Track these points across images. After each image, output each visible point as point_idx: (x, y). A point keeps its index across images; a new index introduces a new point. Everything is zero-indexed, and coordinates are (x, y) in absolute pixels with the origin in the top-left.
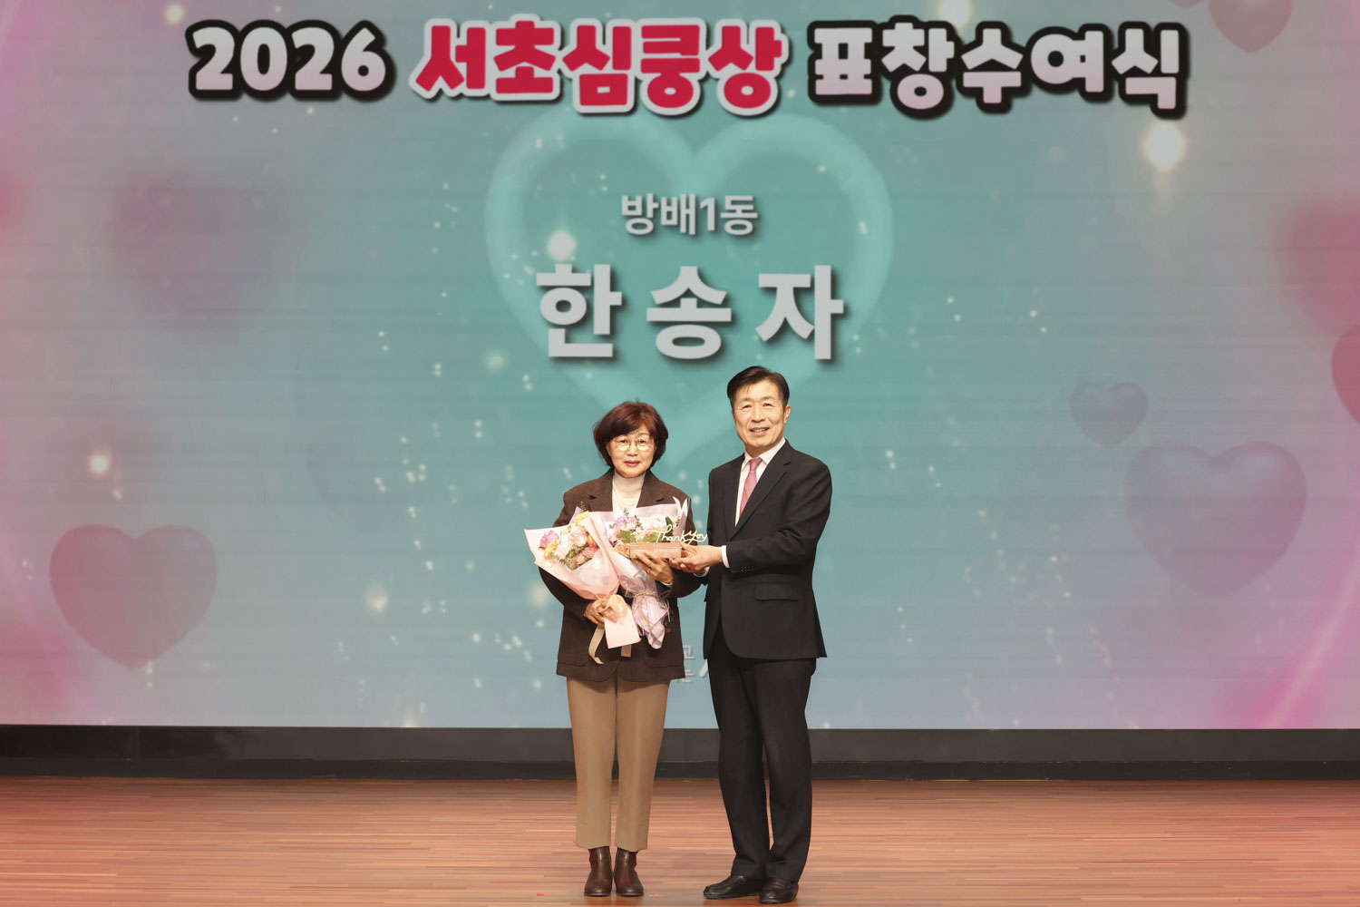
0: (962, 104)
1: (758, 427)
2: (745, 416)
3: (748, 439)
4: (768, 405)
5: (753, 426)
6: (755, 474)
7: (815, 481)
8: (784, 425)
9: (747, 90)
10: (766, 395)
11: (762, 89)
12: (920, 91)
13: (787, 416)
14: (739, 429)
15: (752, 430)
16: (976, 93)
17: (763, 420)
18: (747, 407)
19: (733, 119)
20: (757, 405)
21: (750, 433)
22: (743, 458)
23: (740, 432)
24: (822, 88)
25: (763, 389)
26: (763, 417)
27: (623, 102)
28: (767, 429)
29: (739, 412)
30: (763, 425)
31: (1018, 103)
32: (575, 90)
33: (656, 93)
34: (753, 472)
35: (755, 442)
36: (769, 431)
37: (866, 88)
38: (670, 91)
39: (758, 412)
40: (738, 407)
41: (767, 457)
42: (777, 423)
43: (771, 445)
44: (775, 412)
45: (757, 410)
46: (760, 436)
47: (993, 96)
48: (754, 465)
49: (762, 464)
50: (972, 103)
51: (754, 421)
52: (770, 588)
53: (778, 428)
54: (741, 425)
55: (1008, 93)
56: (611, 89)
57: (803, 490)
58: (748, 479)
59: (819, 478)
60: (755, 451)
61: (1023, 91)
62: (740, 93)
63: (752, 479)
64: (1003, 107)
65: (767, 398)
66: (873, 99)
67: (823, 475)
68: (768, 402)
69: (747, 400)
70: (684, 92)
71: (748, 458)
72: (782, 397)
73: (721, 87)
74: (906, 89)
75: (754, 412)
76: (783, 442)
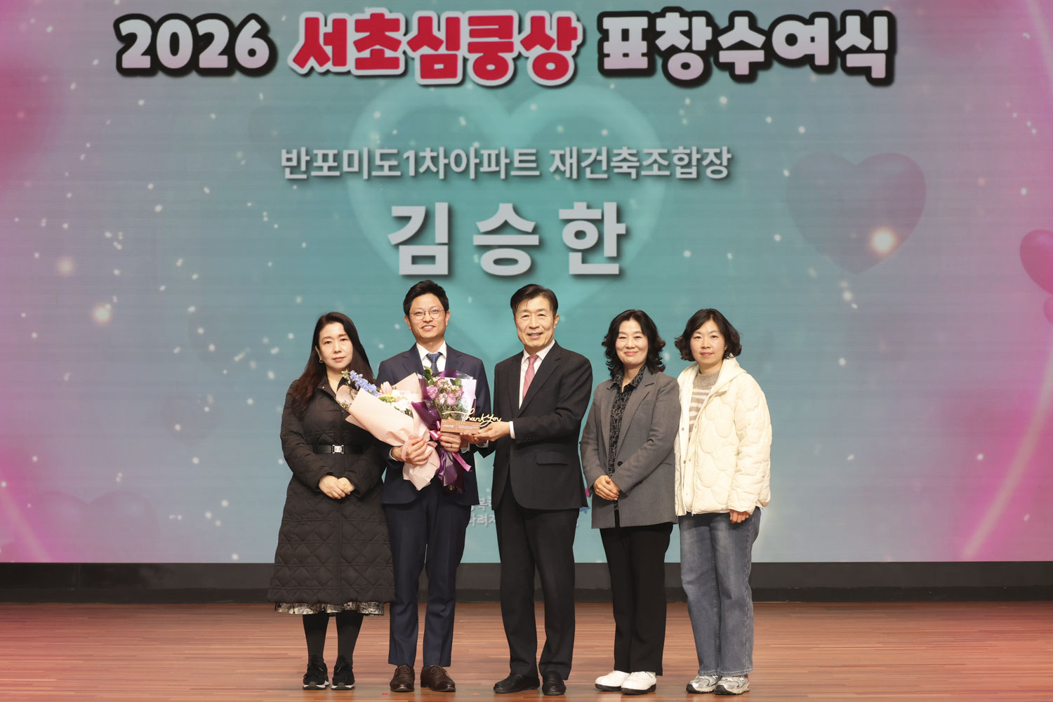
0: (719, 76)
1: (534, 332)
2: (524, 323)
3: (526, 341)
4: (542, 315)
5: (530, 331)
6: (533, 368)
7: (580, 372)
8: (554, 330)
9: (551, 66)
10: (540, 308)
11: (562, 65)
12: (686, 66)
13: (556, 322)
14: (520, 333)
15: (529, 335)
16: (729, 67)
17: (538, 327)
18: (526, 316)
19: (540, 88)
20: (533, 315)
21: (528, 337)
22: (521, 354)
23: (520, 335)
24: (609, 64)
25: (538, 303)
26: (538, 325)
27: (454, 75)
28: (541, 334)
29: (519, 320)
30: (537, 331)
31: (762, 75)
32: (417, 66)
33: (480, 69)
34: (531, 366)
35: (531, 344)
36: (542, 335)
37: (643, 63)
38: (491, 67)
39: (534, 321)
40: (519, 316)
41: (542, 354)
42: (548, 329)
43: (544, 346)
44: (547, 321)
45: (534, 319)
46: (535, 339)
47: (742, 69)
48: (532, 360)
49: (538, 359)
50: (726, 75)
51: (531, 328)
52: (546, 455)
53: (550, 333)
54: (521, 330)
55: (755, 67)
56: (445, 66)
57: (571, 380)
58: (528, 371)
59: (583, 370)
60: (533, 350)
61: (766, 65)
62: (545, 68)
63: (531, 370)
64: (750, 78)
65: (541, 310)
66: (649, 72)
67: (586, 366)
68: (542, 313)
69: (525, 311)
70: (502, 68)
71: (526, 355)
72: (552, 307)
73: (530, 64)
74: (675, 63)
75: (531, 320)
76: (553, 342)
